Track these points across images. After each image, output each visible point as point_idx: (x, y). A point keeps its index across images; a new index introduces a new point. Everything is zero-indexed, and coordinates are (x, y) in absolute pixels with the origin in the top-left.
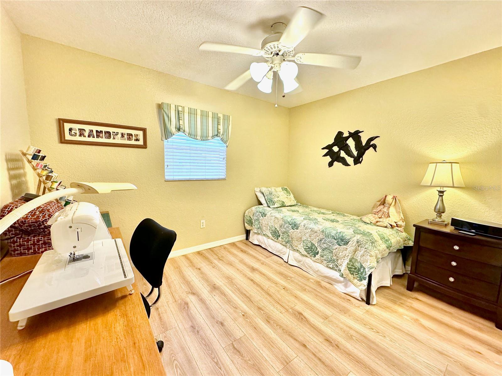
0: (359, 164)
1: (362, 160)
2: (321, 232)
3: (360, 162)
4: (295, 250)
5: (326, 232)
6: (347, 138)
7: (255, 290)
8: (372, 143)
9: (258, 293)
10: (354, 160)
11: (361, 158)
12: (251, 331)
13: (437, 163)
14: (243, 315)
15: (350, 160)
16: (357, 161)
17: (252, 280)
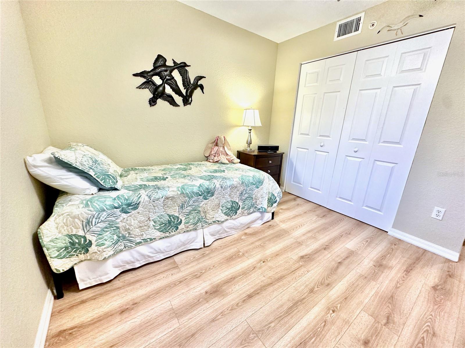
0: (189, 105)
1: (191, 101)
2: (241, 184)
3: (190, 104)
4: (211, 223)
5: (246, 182)
6: (172, 69)
7: (275, 294)
8: (200, 83)
9: (281, 290)
10: (183, 100)
11: (190, 98)
12: (352, 303)
13: (246, 109)
14: (333, 311)
15: (178, 99)
16: (187, 101)
17: (250, 296)
